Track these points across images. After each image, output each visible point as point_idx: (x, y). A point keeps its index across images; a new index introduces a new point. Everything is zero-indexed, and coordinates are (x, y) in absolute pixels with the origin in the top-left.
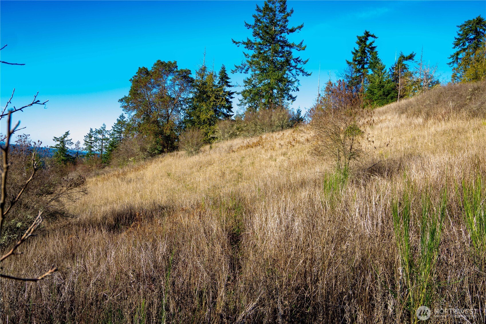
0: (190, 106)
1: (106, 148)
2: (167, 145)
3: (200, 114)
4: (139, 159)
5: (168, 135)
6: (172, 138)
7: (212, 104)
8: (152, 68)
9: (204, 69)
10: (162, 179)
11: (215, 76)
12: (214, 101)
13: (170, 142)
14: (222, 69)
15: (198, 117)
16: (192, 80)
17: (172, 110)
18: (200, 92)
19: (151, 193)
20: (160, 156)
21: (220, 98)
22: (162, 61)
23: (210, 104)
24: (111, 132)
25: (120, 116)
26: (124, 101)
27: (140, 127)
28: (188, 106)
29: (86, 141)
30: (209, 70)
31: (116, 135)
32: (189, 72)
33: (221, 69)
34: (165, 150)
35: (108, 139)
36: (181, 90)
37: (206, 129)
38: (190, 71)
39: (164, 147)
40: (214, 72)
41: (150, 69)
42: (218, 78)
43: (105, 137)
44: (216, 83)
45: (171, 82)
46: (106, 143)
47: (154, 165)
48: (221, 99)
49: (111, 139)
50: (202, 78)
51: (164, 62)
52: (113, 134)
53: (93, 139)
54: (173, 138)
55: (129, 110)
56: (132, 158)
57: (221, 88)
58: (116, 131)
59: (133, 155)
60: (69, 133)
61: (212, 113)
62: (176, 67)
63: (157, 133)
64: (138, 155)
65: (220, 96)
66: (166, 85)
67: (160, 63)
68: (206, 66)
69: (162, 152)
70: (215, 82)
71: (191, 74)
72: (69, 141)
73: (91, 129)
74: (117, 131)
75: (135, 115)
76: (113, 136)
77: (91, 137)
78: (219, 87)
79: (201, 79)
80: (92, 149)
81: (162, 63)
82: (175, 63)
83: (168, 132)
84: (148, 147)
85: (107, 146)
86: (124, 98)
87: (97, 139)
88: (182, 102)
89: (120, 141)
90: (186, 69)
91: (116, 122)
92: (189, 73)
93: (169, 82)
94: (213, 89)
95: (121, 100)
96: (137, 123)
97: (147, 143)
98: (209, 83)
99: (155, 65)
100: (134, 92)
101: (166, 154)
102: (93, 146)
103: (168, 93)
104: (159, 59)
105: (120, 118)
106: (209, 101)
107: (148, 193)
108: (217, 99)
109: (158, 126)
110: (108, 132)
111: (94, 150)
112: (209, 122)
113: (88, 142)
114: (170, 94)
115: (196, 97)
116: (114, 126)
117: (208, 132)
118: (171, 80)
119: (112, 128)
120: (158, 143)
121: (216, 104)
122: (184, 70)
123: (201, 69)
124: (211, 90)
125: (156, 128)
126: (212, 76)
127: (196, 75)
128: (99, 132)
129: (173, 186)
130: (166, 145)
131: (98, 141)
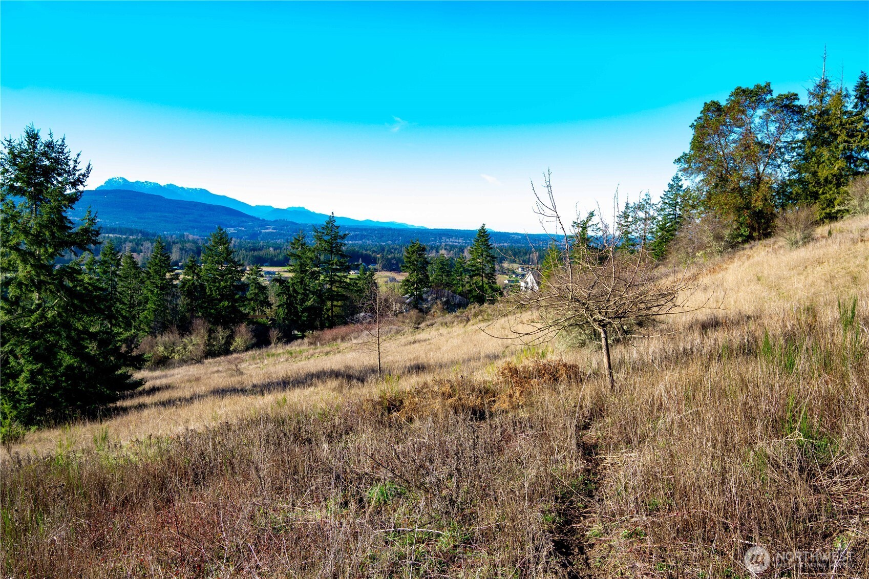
0: (799, 155)
1: (652, 233)
2: (759, 227)
3: (818, 167)
4: (712, 253)
5: (759, 210)
6: (767, 213)
7: (841, 147)
8: (727, 100)
9: (824, 85)
10: (749, 285)
11: (847, 96)
12: (846, 142)
13: (763, 221)
14: (861, 79)
15: (815, 174)
16: (801, 110)
17: (765, 166)
18: (817, 128)
19: (735, 302)
20: (747, 246)
21: (858, 135)
22: (744, 87)
23: (838, 148)
24: (659, 206)
25: (674, 178)
26: (682, 161)
27: (710, 201)
28: (795, 154)
29: (619, 224)
30: (834, 87)
31: (667, 210)
32: (795, 97)
33: (859, 80)
34: (755, 234)
35: (655, 218)
36: (781, 130)
37: (831, 192)
38: (797, 95)
39: (753, 229)
40: (844, 88)
41: (723, 103)
42: (853, 98)
43: (649, 215)
44: (850, 107)
45: (761, 121)
46: (652, 225)
47: (737, 262)
48: (860, 136)
49: (660, 218)
50: (821, 101)
51: (748, 88)
52: (662, 210)
53: (630, 219)
54: (769, 213)
55: (692, 174)
56: (701, 252)
57: (860, 116)
58: (667, 203)
59: (702, 247)
60: (595, 213)
61: (841, 163)
62: (770, 92)
63: (740, 208)
64: (710, 247)
65: (857, 131)
66: (752, 125)
67: (741, 92)
68: (828, 78)
69: (749, 239)
70: (847, 107)
71: (798, 99)
72: (595, 226)
73: (627, 204)
74: (669, 204)
75: (701, 181)
76: (662, 213)
77: (626, 216)
78: (856, 115)
79: (818, 104)
80: (629, 235)
81: (744, 91)
82: (768, 85)
83: (759, 205)
84: (726, 233)
85: (654, 230)
86: (682, 157)
87: (636, 220)
88: (783, 150)
89: (675, 219)
90: (789, 92)
91: (667, 189)
92: (794, 99)
93: (757, 121)
94: (844, 121)
95: (678, 161)
96: (704, 193)
97: (725, 227)
98: (834, 111)
99: (732, 95)
100: (699, 145)
101: (757, 242)
102: (631, 231)
103: (757, 137)
104: (739, 85)
105: (673, 181)
106: (835, 143)
107: (732, 303)
108: (852, 136)
109: (741, 195)
110: (653, 206)
111: (633, 237)
112: (836, 180)
113: (622, 225)
114: (760, 140)
115: (809, 139)
116: (663, 196)
117: (835, 199)
118: (760, 117)
119: (661, 199)
120: (742, 223)
121: (848, 146)
122: (784, 95)
123: (819, 86)
124: (838, 122)
125: (739, 200)
126: (840, 97)
127: (809, 98)
128: (640, 207)
129: (763, 294)
130: (756, 226)
131: (639, 223)
